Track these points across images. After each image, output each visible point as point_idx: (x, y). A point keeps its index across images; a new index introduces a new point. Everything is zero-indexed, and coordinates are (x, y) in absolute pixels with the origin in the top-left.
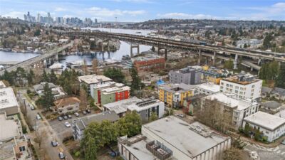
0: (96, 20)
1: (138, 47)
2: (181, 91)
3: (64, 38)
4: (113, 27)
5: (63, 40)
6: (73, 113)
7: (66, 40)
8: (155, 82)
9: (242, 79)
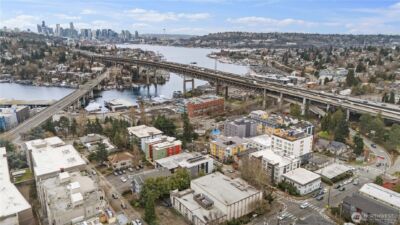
0: (137, 33)
1: (193, 81)
2: (233, 146)
3: (98, 66)
4: (160, 43)
5: (96, 69)
6: (127, 168)
7: (100, 69)
8: (209, 131)
9: (291, 134)
